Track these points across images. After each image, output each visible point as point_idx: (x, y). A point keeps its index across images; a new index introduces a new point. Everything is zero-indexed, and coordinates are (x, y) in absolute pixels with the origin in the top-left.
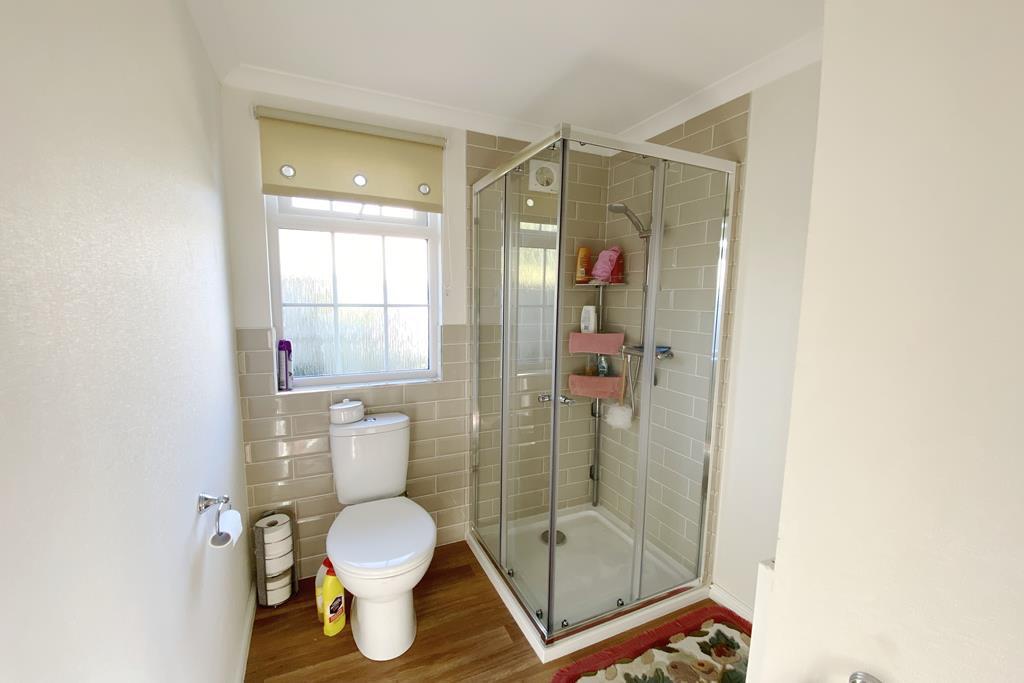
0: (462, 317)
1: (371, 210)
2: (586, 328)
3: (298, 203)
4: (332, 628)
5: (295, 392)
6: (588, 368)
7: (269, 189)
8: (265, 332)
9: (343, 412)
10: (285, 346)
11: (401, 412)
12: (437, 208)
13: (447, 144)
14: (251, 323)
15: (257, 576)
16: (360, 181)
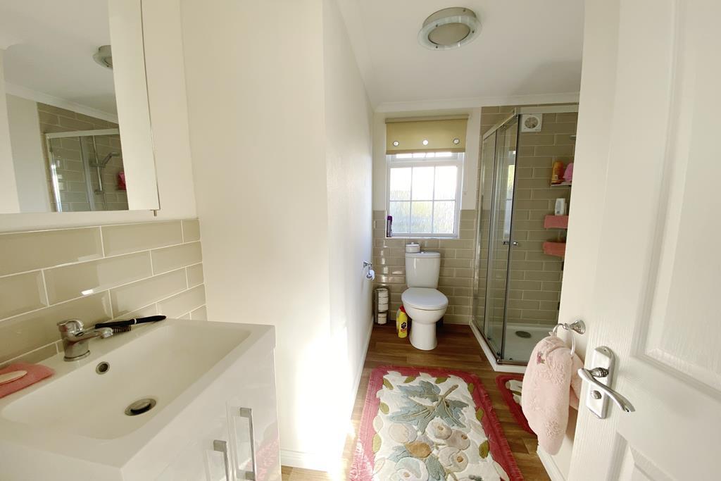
0: (472, 206)
1: (430, 155)
2: (558, 212)
3: (399, 156)
4: (402, 335)
5: (393, 237)
6: (559, 239)
7: (388, 152)
8: (383, 212)
9: (411, 248)
10: (390, 218)
11: (438, 252)
12: (463, 150)
13: (469, 117)
14: (379, 208)
15: (374, 311)
16: (425, 143)
